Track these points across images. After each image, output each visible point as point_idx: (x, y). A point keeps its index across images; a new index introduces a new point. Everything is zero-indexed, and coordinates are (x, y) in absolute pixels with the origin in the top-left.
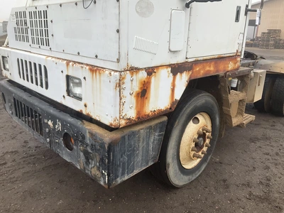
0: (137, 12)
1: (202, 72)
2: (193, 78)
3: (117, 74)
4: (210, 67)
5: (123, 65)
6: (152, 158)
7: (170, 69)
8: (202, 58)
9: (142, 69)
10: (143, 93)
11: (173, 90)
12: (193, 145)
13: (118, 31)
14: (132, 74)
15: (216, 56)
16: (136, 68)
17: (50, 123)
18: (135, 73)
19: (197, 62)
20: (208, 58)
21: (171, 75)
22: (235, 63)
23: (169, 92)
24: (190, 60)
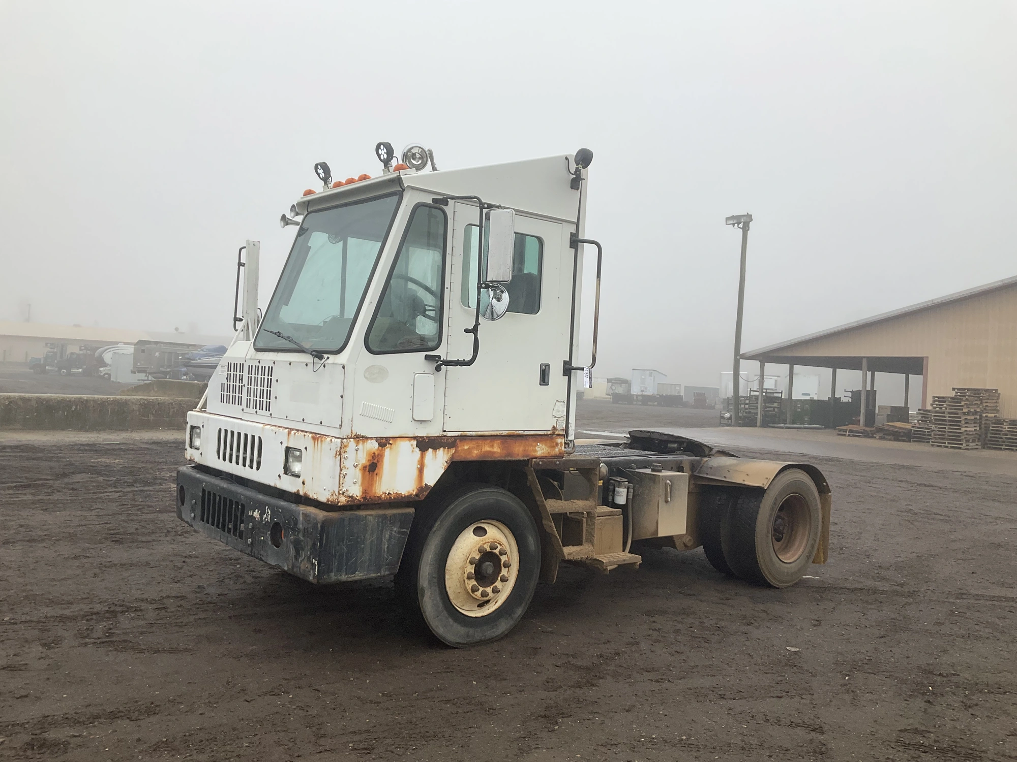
0: (365, 377)
1: (476, 452)
2: (457, 459)
3: (339, 440)
4: (492, 446)
5: (346, 432)
6: (388, 564)
7: (415, 442)
8: (474, 433)
9: (371, 438)
10: (372, 467)
11: (421, 470)
12: (471, 569)
13: (342, 397)
14: (358, 443)
15: (505, 433)
16: (363, 437)
17: (256, 514)
18: (361, 442)
19: (464, 438)
20: (487, 433)
21: (417, 449)
22: (553, 447)
23: (415, 473)
24: (449, 434)
